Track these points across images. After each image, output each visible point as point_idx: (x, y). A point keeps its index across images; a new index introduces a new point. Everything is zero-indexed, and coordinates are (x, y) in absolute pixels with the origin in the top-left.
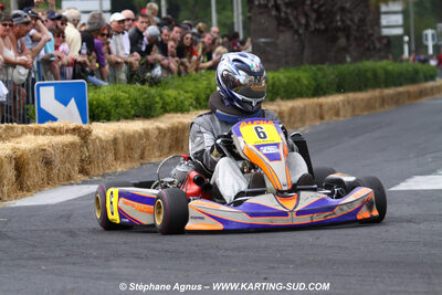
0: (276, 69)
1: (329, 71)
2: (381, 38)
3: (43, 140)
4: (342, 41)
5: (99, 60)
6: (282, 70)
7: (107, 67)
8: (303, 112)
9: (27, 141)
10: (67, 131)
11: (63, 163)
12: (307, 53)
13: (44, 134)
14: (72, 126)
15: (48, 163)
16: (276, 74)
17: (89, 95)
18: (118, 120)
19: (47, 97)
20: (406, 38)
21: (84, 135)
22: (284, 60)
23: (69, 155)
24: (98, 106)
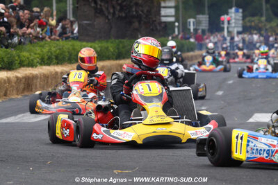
0: (94, 41)
1: (127, 43)
2: (161, 23)
6: (97, 42)
8: (110, 69)
12: (113, 31)
16: (93, 44)
20: (177, 24)
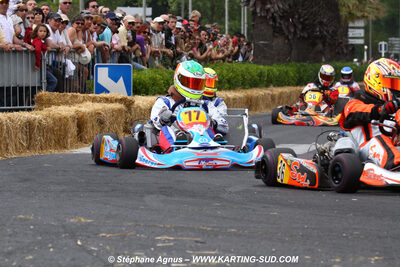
0: (271, 64)
1: (309, 68)
2: (347, 46)
3: (98, 106)
4: (320, 46)
5: (143, 50)
6: (275, 65)
7: (148, 56)
8: (289, 96)
9: (87, 107)
10: (116, 100)
11: (111, 124)
12: (294, 53)
13: (100, 101)
14: (120, 97)
15: (101, 122)
16: (270, 67)
17: (133, 75)
19: (103, 75)
20: (366, 47)
21: (129, 104)
22: (276, 58)
23: (117, 118)
24: (140, 84)
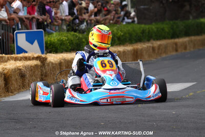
0: (151, 23)
1: (181, 24)
3: (19, 64)
4: (187, 7)
5: (51, 18)
6: (154, 24)
8: (166, 47)
9: (11, 64)
10: (34, 58)
11: (31, 76)
12: (168, 14)
13: (20, 60)
14: (36, 56)
15: (22, 76)
16: (150, 26)
17: (46, 38)
18: (62, 52)
19: (21, 39)
21: (43, 61)
22: (154, 18)
23: (34, 72)
24: (51, 44)
